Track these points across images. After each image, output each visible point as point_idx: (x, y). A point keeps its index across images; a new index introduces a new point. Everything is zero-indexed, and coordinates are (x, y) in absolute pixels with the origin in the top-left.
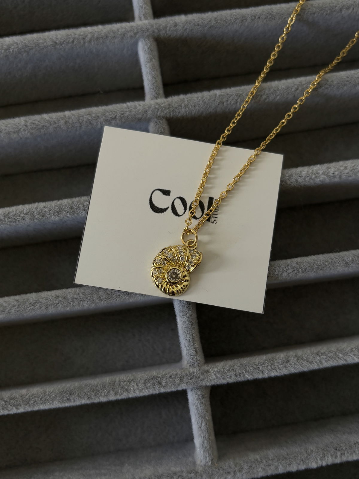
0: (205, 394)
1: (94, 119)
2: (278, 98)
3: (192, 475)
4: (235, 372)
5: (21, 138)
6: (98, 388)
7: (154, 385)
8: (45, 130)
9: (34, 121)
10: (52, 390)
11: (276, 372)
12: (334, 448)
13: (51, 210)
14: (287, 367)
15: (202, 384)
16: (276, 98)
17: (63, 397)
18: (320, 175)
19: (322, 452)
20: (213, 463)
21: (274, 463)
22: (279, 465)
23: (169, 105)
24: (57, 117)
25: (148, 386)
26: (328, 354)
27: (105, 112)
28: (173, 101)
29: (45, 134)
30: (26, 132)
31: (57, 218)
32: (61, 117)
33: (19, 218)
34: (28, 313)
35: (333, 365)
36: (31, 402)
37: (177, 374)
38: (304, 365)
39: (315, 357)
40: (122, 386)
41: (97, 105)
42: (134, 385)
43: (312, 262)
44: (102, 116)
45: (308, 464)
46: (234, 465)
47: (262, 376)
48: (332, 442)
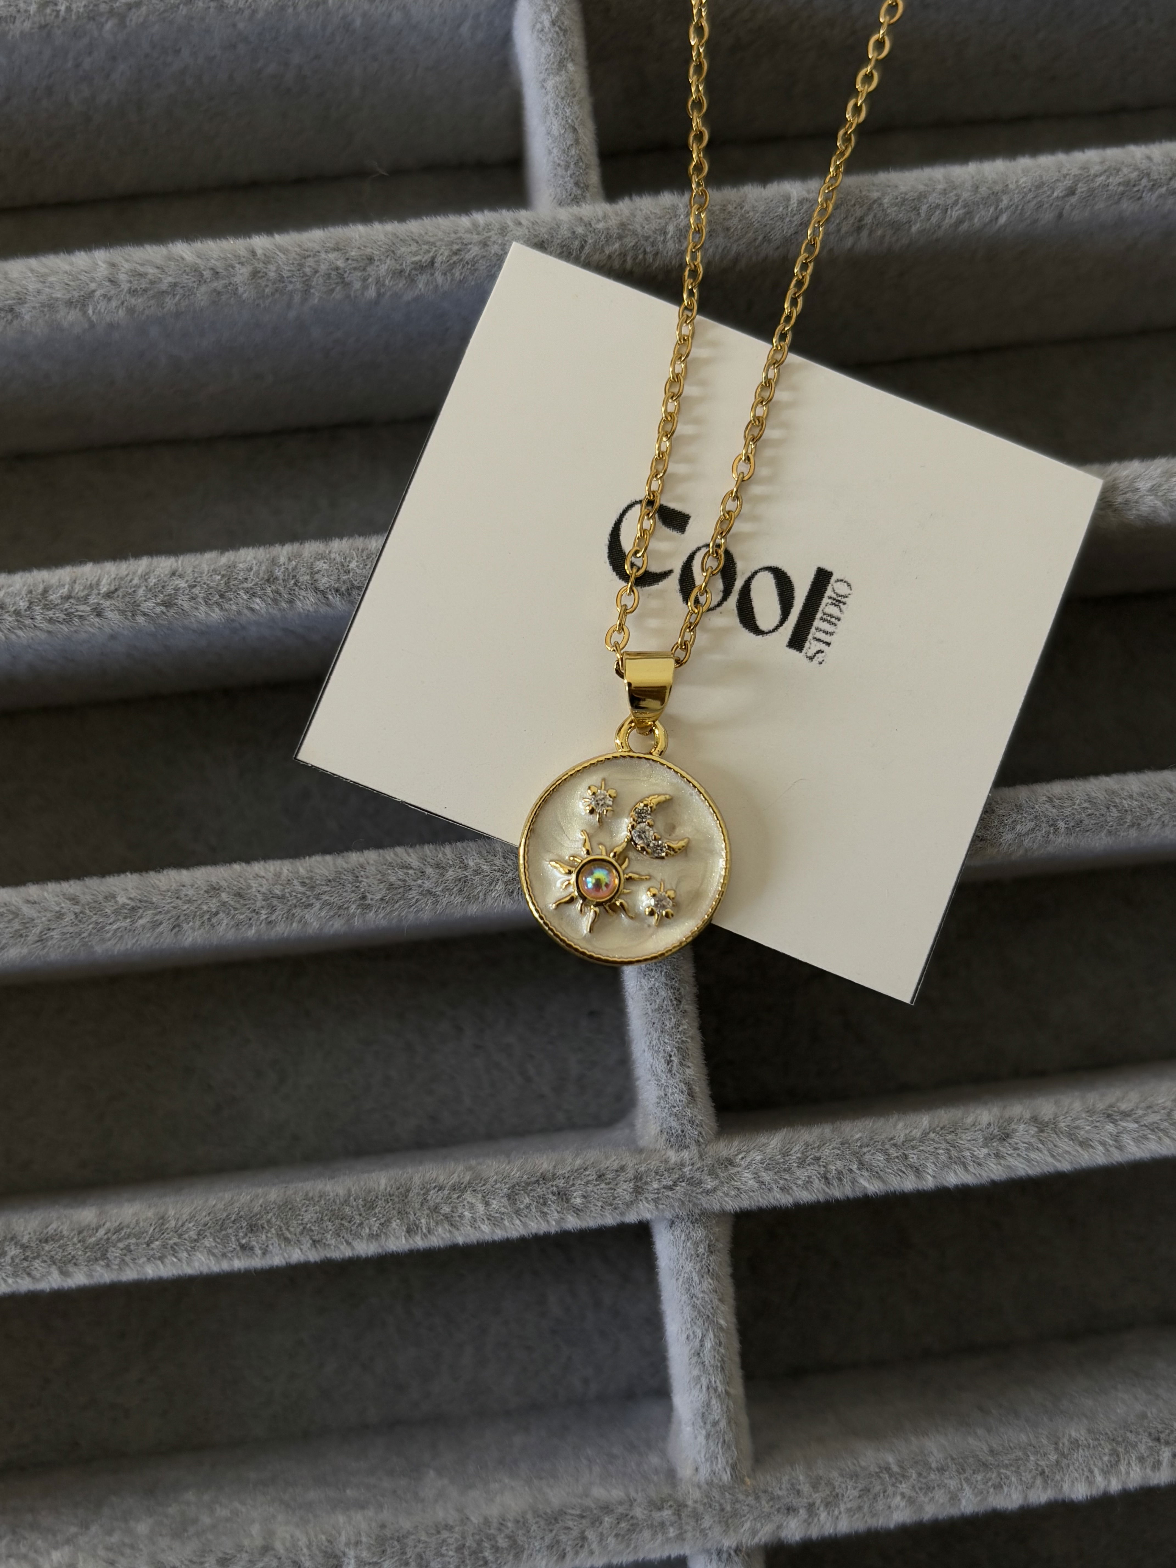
0: (717, 1240)
1: (355, 265)
2: (1003, 219)
3: (667, 1514)
4: (824, 1167)
5: (92, 325)
6: (347, 1209)
7: (545, 1204)
8: (180, 300)
9: (142, 265)
10: (186, 1211)
11: (963, 1172)
12: (1150, 1434)
13: (195, 586)
14: (1003, 1157)
15: (705, 1205)
16: (997, 218)
17: (227, 1236)
18: (1141, 497)
19: (1110, 1447)
20: (737, 1478)
21: (946, 1481)
22: (962, 1489)
23: (623, 225)
24: (222, 256)
25: (522, 1207)
26: (1145, 1115)
27: (394, 244)
28: (639, 212)
29: (178, 315)
30: (114, 303)
31: (216, 615)
32: (238, 257)
33: (82, 608)
34: (109, 943)
35: (1157, 1156)
36: (113, 1252)
37: (622, 1168)
38: (1060, 1151)
39: (1098, 1124)
40: (431, 1203)
41: (366, 218)
42: (473, 1201)
43: (1102, 797)
44: (382, 257)
45: (1062, 1487)
46: (807, 1485)
47: (915, 1185)
48: (1143, 1416)
